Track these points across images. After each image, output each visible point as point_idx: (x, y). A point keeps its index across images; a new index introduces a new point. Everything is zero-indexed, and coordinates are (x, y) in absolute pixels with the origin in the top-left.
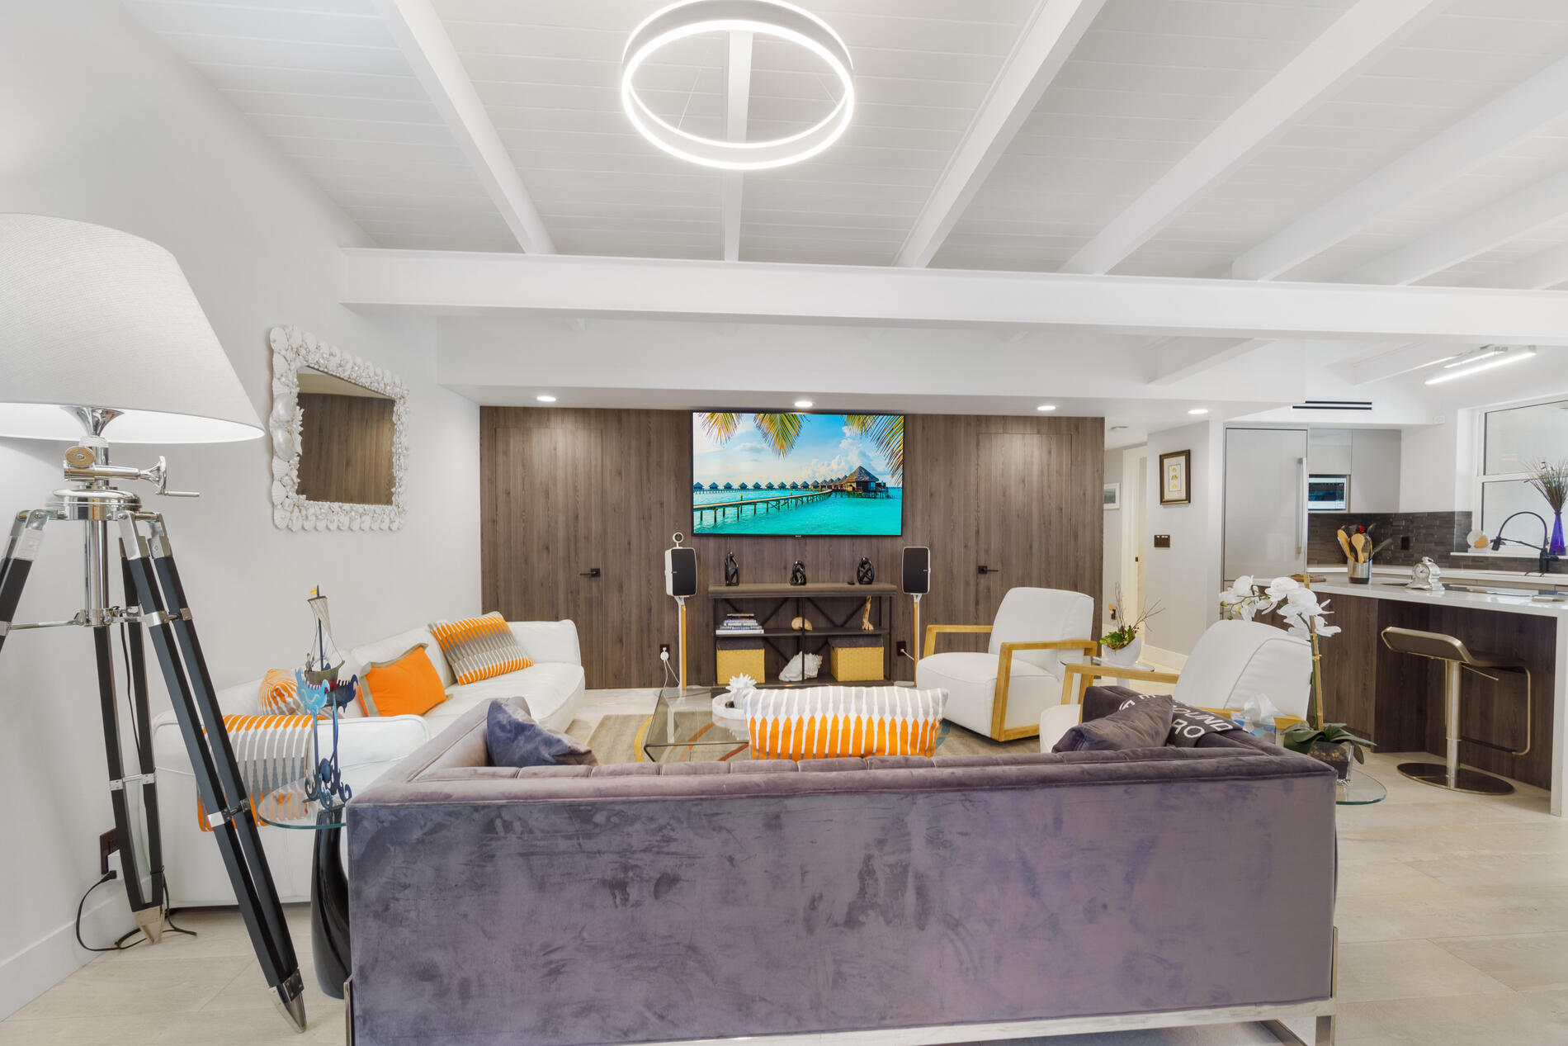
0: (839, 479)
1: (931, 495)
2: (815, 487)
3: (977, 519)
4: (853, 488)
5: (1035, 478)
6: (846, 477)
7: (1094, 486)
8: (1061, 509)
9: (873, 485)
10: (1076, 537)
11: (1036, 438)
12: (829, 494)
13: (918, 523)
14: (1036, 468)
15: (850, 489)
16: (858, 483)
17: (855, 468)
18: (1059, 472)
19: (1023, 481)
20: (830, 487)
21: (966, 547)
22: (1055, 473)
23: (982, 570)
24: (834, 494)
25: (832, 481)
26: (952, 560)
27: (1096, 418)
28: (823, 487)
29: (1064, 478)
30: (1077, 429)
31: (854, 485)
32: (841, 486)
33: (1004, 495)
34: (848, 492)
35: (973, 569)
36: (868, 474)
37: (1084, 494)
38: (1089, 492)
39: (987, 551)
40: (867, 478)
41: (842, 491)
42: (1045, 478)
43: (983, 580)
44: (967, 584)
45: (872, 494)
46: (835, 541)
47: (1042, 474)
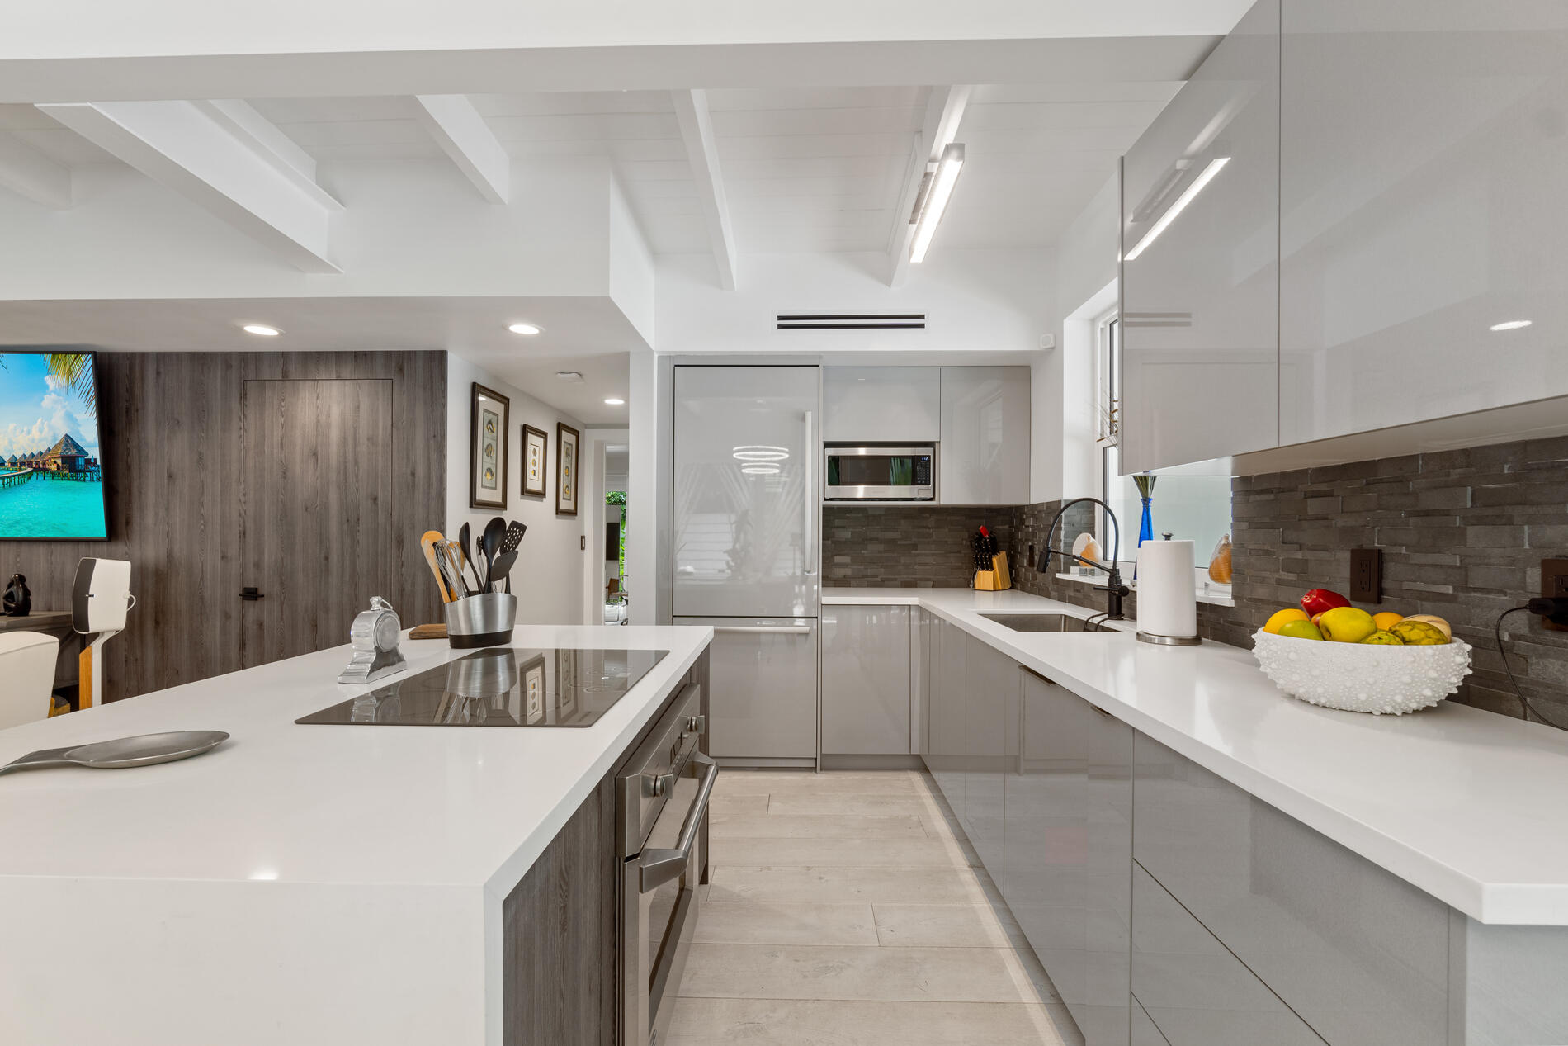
0: (41, 453)
1: (170, 476)
2: (13, 464)
3: (243, 515)
4: (58, 466)
5: (334, 449)
6: (49, 449)
7: (429, 459)
8: (375, 499)
9: (81, 462)
10: (400, 542)
11: (335, 386)
12: (29, 475)
13: (150, 519)
14: (334, 434)
15: (54, 467)
16: (64, 458)
17: (60, 437)
18: (372, 440)
19: (315, 454)
20: (30, 465)
21: (223, 557)
22: (366, 442)
23: (251, 594)
24: (35, 474)
25: (32, 455)
26: (202, 579)
27: (431, 352)
28: (22, 464)
29: (380, 448)
30: (401, 370)
31: (59, 462)
32: (44, 464)
33: (284, 475)
34: (52, 472)
35: (235, 591)
36: (76, 446)
37: (413, 474)
38: (421, 472)
39: (258, 565)
40: (74, 452)
41: (45, 470)
42: (350, 448)
43: (252, 610)
44: (227, 616)
45: (80, 475)
46: (25, 547)
47: (344, 441)
